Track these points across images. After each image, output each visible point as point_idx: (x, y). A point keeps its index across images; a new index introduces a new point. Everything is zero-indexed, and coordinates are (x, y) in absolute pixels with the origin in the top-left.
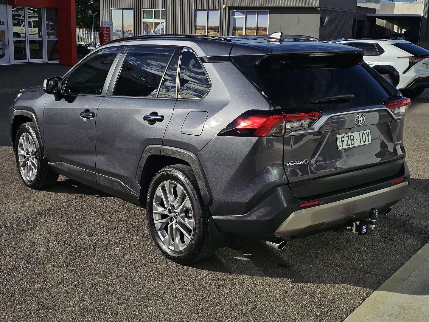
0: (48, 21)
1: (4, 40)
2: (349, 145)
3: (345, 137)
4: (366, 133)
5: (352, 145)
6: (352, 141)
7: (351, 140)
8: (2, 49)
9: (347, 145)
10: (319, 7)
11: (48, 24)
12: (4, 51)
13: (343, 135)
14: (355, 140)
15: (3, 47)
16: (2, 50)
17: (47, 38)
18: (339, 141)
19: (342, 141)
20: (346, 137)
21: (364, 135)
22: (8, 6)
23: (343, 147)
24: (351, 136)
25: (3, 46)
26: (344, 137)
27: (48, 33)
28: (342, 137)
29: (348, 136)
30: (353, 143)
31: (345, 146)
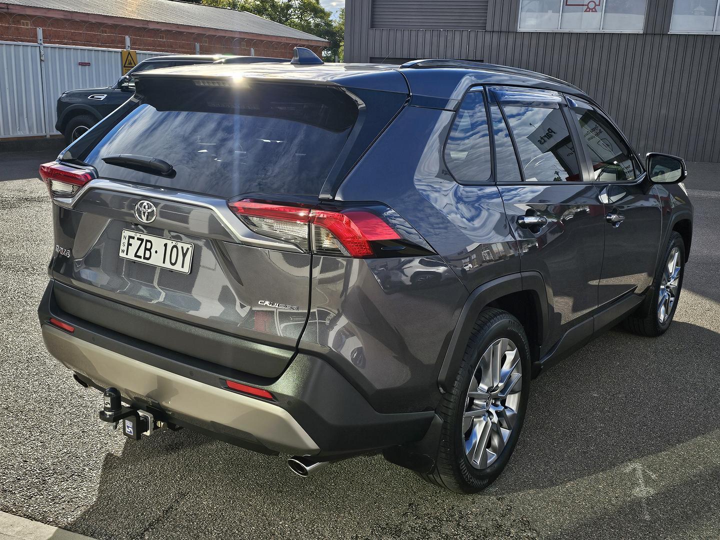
2: (140, 257)
3: (136, 238)
4: (182, 247)
5: (145, 258)
6: (148, 253)
7: (146, 249)
9: (136, 256)
13: (132, 234)
14: (153, 251)
18: (124, 241)
19: (130, 245)
20: (138, 239)
21: (175, 249)
23: (127, 254)
24: (147, 241)
26: (133, 238)
28: (130, 237)
29: (142, 240)
30: (147, 255)
31: (131, 256)
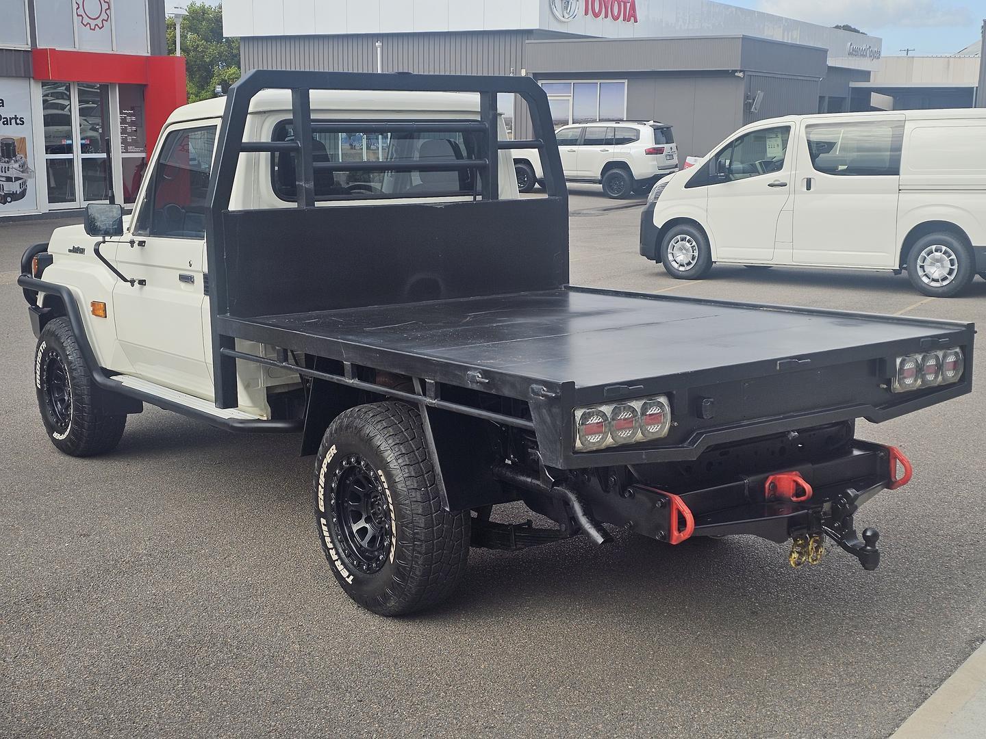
0: (125, 114)
1: (24, 158)
8: (20, 179)
10: (741, 71)
11: (123, 121)
12: (24, 183)
15: (21, 175)
16: (20, 181)
17: (122, 152)
22: (32, 81)
25: (22, 172)
27: (124, 141)
